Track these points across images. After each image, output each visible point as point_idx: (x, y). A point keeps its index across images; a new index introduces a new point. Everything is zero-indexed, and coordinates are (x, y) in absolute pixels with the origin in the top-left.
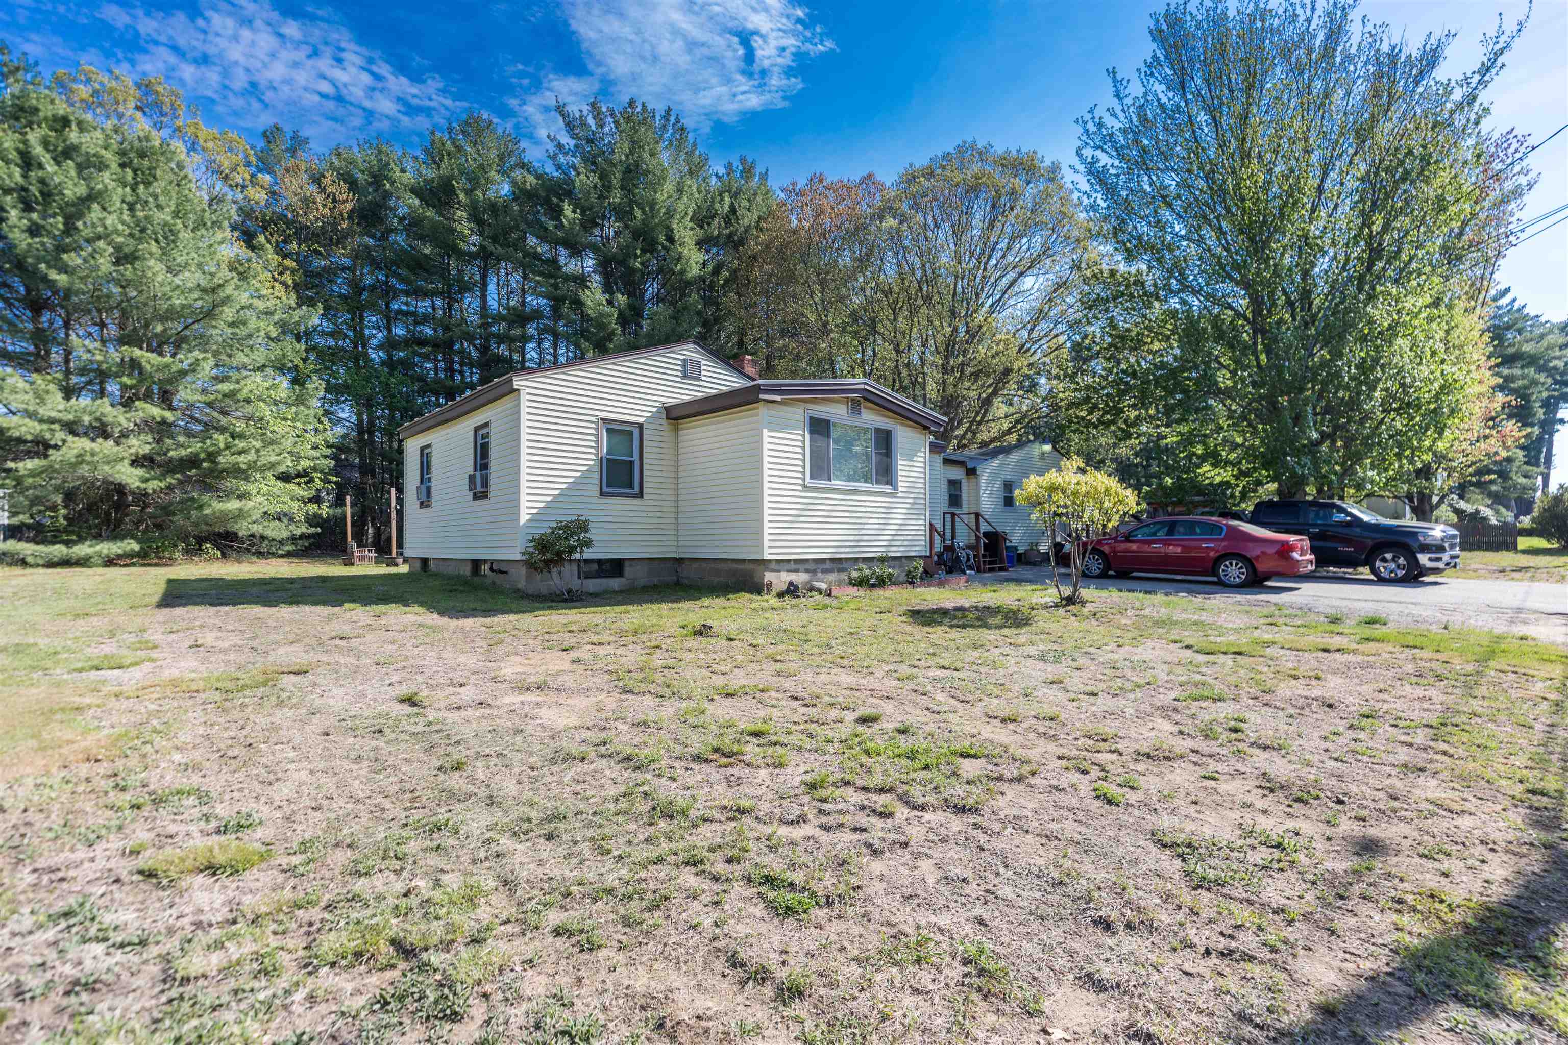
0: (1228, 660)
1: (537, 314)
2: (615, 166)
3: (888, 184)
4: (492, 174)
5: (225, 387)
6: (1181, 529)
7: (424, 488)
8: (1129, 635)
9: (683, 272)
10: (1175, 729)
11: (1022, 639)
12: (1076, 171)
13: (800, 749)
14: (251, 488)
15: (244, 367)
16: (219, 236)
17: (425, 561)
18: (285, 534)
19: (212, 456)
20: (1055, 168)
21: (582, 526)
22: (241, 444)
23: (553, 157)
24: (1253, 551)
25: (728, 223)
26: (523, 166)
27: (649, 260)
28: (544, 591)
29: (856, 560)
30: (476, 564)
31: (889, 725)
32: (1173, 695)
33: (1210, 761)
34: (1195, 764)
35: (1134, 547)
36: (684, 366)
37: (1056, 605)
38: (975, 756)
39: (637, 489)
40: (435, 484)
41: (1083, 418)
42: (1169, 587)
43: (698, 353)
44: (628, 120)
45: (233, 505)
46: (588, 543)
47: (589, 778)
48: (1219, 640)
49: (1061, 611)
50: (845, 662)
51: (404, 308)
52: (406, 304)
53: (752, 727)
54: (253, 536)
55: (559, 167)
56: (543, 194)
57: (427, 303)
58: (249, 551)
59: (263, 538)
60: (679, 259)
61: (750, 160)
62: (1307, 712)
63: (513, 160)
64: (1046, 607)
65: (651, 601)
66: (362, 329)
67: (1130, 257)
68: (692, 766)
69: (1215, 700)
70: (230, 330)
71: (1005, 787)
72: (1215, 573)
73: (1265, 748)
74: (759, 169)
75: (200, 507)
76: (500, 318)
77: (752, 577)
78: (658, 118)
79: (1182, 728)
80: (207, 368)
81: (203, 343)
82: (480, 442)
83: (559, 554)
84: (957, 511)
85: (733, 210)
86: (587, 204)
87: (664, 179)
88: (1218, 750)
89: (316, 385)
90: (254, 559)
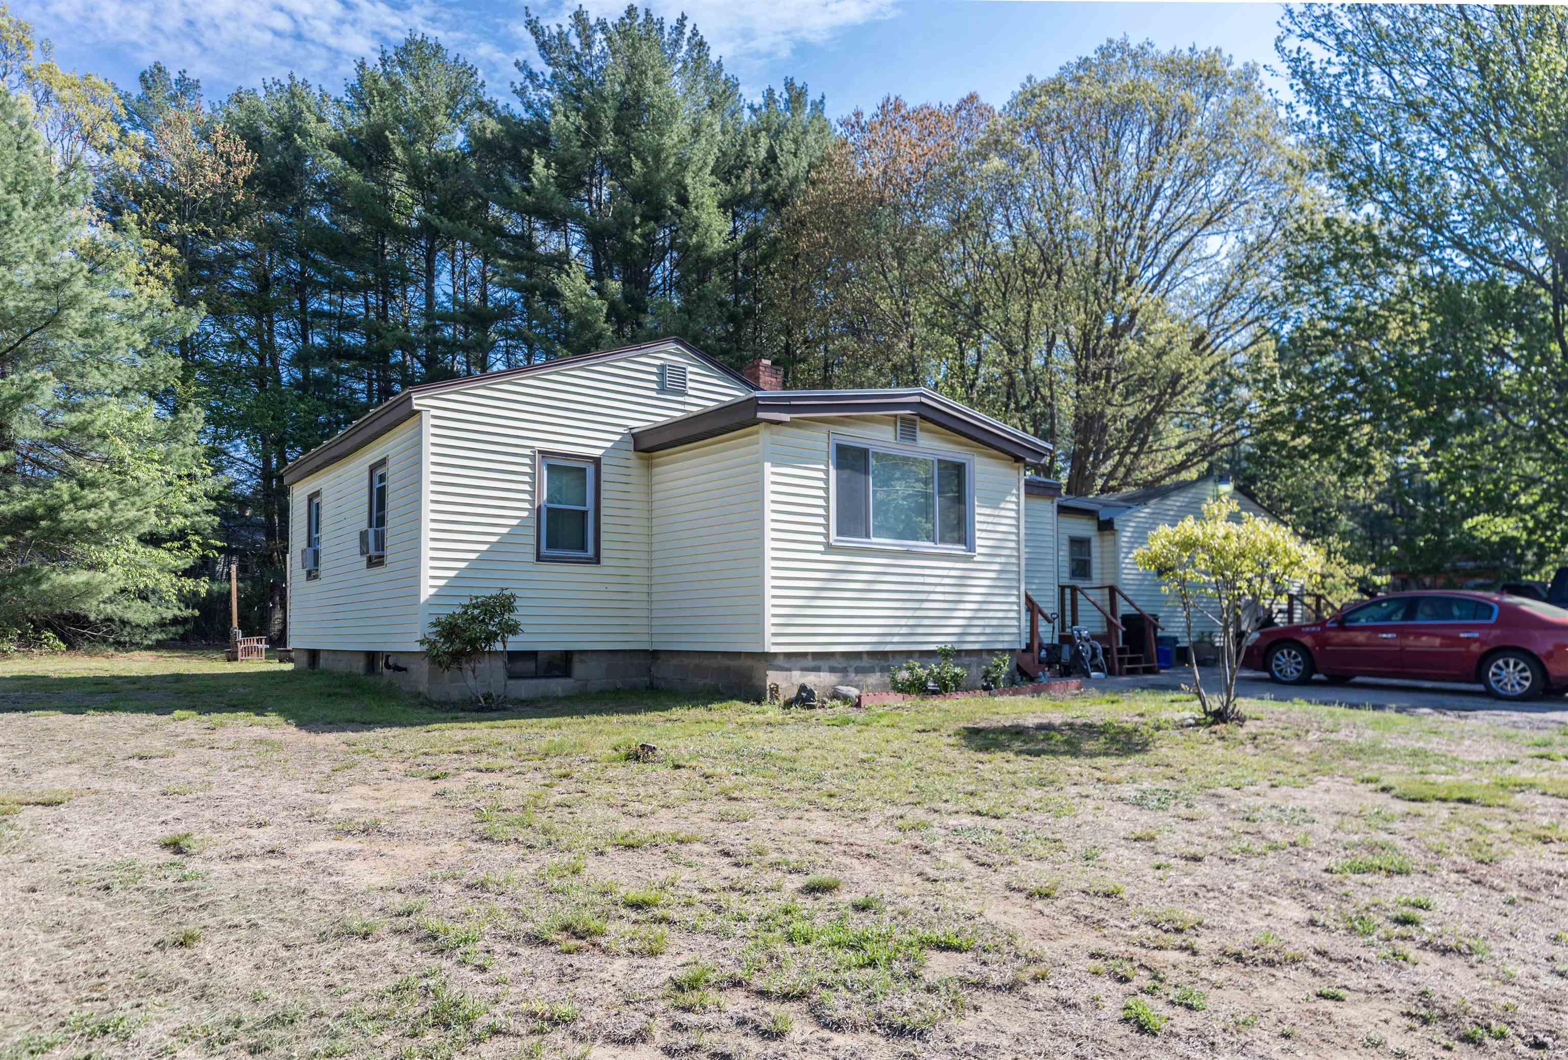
0: (1443, 812)
1: (505, 312)
2: (605, 100)
3: (998, 108)
4: (440, 119)
5: (74, 418)
6: (1428, 610)
7: (310, 551)
8: (1297, 770)
9: (701, 246)
10: (1306, 916)
11: (1121, 773)
12: (1274, 74)
13: (693, 930)
14: (106, 556)
15: (99, 391)
16: (72, 214)
17: (314, 654)
18: (152, 618)
19: (52, 512)
20: (1250, 72)
21: (506, 604)
22: (91, 495)
23: (521, 93)
24: (1542, 645)
25: (765, 174)
26: (481, 106)
27: (654, 232)
28: (455, 695)
29: (909, 654)
30: (372, 657)
31: (845, 897)
32: (1325, 862)
33: (1342, 969)
34: (1314, 972)
35: (1361, 637)
36: (661, 375)
37: (1198, 724)
38: (958, 949)
39: (591, 552)
40: (325, 547)
41: (1284, 444)
42: (1405, 699)
43: (682, 355)
44: (625, 35)
45: (80, 577)
46: (513, 629)
47: (361, 963)
48: (1441, 779)
49: (1203, 733)
50: (834, 803)
51: (326, 308)
52: (330, 302)
53: (635, 894)
54: (110, 620)
55: (529, 106)
56: (508, 144)
57: (359, 300)
58: (105, 640)
59: (124, 623)
60: (694, 229)
61: (798, 84)
62: (1543, 896)
63: (468, 99)
64: (1182, 726)
65: (599, 712)
66: (271, 339)
67: (1354, 196)
68: (520, 950)
69: (1390, 873)
70: (80, 342)
71: (979, 998)
72: (1480, 677)
73: (1445, 951)
74: (813, 95)
75: (38, 581)
76: (448, 318)
77: (750, 678)
78: (667, 30)
79: (1316, 915)
80: (48, 393)
81: (46, 358)
82: (377, 485)
83: (472, 642)
84: (1080, 583)
85: (772, 156)
86: (567, 155)
87: (675, 116)
88: (1363, 954)
89: (196, 416)
90: (111, 651)
